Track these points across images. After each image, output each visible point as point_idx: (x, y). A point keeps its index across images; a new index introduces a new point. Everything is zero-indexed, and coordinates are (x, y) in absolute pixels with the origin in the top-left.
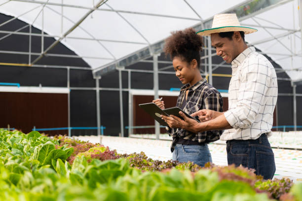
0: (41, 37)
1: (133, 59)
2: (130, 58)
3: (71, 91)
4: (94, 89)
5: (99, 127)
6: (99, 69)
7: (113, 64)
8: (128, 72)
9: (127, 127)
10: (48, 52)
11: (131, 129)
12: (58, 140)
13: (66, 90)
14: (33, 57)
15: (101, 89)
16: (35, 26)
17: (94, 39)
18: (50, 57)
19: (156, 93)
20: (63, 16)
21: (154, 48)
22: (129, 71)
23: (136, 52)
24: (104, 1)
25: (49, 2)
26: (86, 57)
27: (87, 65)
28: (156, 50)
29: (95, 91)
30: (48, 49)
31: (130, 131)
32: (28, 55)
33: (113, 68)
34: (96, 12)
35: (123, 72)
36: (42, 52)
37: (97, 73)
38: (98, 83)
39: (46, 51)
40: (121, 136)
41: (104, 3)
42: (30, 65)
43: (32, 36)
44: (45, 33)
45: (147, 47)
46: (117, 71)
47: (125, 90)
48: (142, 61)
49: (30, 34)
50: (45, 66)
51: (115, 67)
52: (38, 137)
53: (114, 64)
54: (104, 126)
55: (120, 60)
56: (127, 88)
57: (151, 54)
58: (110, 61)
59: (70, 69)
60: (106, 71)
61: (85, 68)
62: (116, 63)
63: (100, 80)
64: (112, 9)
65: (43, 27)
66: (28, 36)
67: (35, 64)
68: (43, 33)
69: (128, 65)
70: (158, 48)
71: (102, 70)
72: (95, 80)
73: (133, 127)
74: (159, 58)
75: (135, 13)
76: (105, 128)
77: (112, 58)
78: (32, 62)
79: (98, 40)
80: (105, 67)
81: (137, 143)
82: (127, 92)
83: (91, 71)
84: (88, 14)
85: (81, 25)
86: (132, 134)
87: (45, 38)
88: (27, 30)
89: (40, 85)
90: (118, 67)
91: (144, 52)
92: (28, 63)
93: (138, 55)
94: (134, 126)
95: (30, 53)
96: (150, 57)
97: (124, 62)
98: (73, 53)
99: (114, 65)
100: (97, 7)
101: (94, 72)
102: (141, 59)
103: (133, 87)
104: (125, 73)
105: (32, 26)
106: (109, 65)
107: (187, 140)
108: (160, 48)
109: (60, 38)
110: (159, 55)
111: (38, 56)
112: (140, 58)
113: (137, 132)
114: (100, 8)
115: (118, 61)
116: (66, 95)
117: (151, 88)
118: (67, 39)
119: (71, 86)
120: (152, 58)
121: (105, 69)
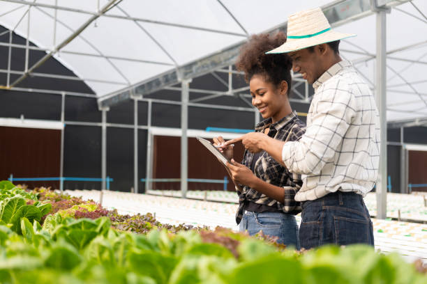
0: (25, 50)
1: (154, 84)
2: (149, 84)
3: (67, 127)
4: (99, 124)
5: (105, 179)
6: (107, 98)
7: (126, 90)
8: (147, 103)
9: (143, 180)
10: (35, 71)
11: (150, 182)
12: (37, 194)
13: (59, 125)
14: (14, 77)
15: (109, 125)
16: (18, 32)
17: (102, 56)
18: (37, 77)
19: (185, 133)
20: (56, 20)
21: (183, 71)
22: (150, 101)
23: (159, 75)
24: (115, 3)
25: (36, 2)
26: (89, 80)
27: (90, 91)
28: (186, 74)
29: (101, 127)
30: (34, 67)
31: (148, 186)
32: (6, 74)
33: (127, 97)
34: (101, 18)
35: (139, 102)
36: (26, 71)
37: (104, 103)
38: (104, 117)
39: (31, 69)
40: (134, 192)
41: (115, 5)
42: (8, 87)
43: (13, 48)
44: (31, 44)
45: (174, 69)
46: (132, 101)
47: (143, 127)
48: (167, 88)
49: (10, 45)
50: (30, 90)
51: (129, 95)
52: (10, 189)
53: (128, 91)
54: (110, 177)
55: (137, 86)
56: (146, 124)
57: (179, 79)
58: (123, 87)
59: (66, 96)
60: (117, 101)
61: (88, 95)
62: (130, 89)
63: (107, 112)
64: (129, 16)
65: (28, 35)
66: (7, 47)
67: (16, 86)
68: (28, 43)
69: (148, 93)
70: (188, 71)
71: (111, 99)
72: (101, 112)
73: (152, 180)
74: (191, 86)
75: (156, 22)
76: (112, 180)
77: (125, 81)
78: (11, 83)
79: (107, 58)
80: (115, 95)
81: (153, 202)
82: (146, 131)
83: (95, 99)
84: (90, 21)
85: (82, 34)
86: (150, 189)
87: (30, 51)
88: (5, 39)
89: (22, 117)
90: (134, 95)
91: (170, 77)
92: (5, 85)
93: (161, 79)
94: (154, 178)
95: (9, 71)
96: (176, 83)
97: (141, 88)
98: (71, 73)
99: (128, 93)
100: (104, 12)
101: (100, 101)
102: (165, 85)
103: (153, 124)
104: (143, 105)
105: (14, 33)
106: (120, 93)
107: (261, 205)
108: (191, 72)
109: (52, 52)
110: (190, 80)
111: (20, 76)
112: (163, 84)
113: (158, 186)
114: (107, 13)
115: (134, 87)
116: (59, 131)
117: (178, 126)
118: (61, 54)
119: (66, 119)
120: (179, 85)
121: (115, 97)
